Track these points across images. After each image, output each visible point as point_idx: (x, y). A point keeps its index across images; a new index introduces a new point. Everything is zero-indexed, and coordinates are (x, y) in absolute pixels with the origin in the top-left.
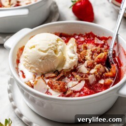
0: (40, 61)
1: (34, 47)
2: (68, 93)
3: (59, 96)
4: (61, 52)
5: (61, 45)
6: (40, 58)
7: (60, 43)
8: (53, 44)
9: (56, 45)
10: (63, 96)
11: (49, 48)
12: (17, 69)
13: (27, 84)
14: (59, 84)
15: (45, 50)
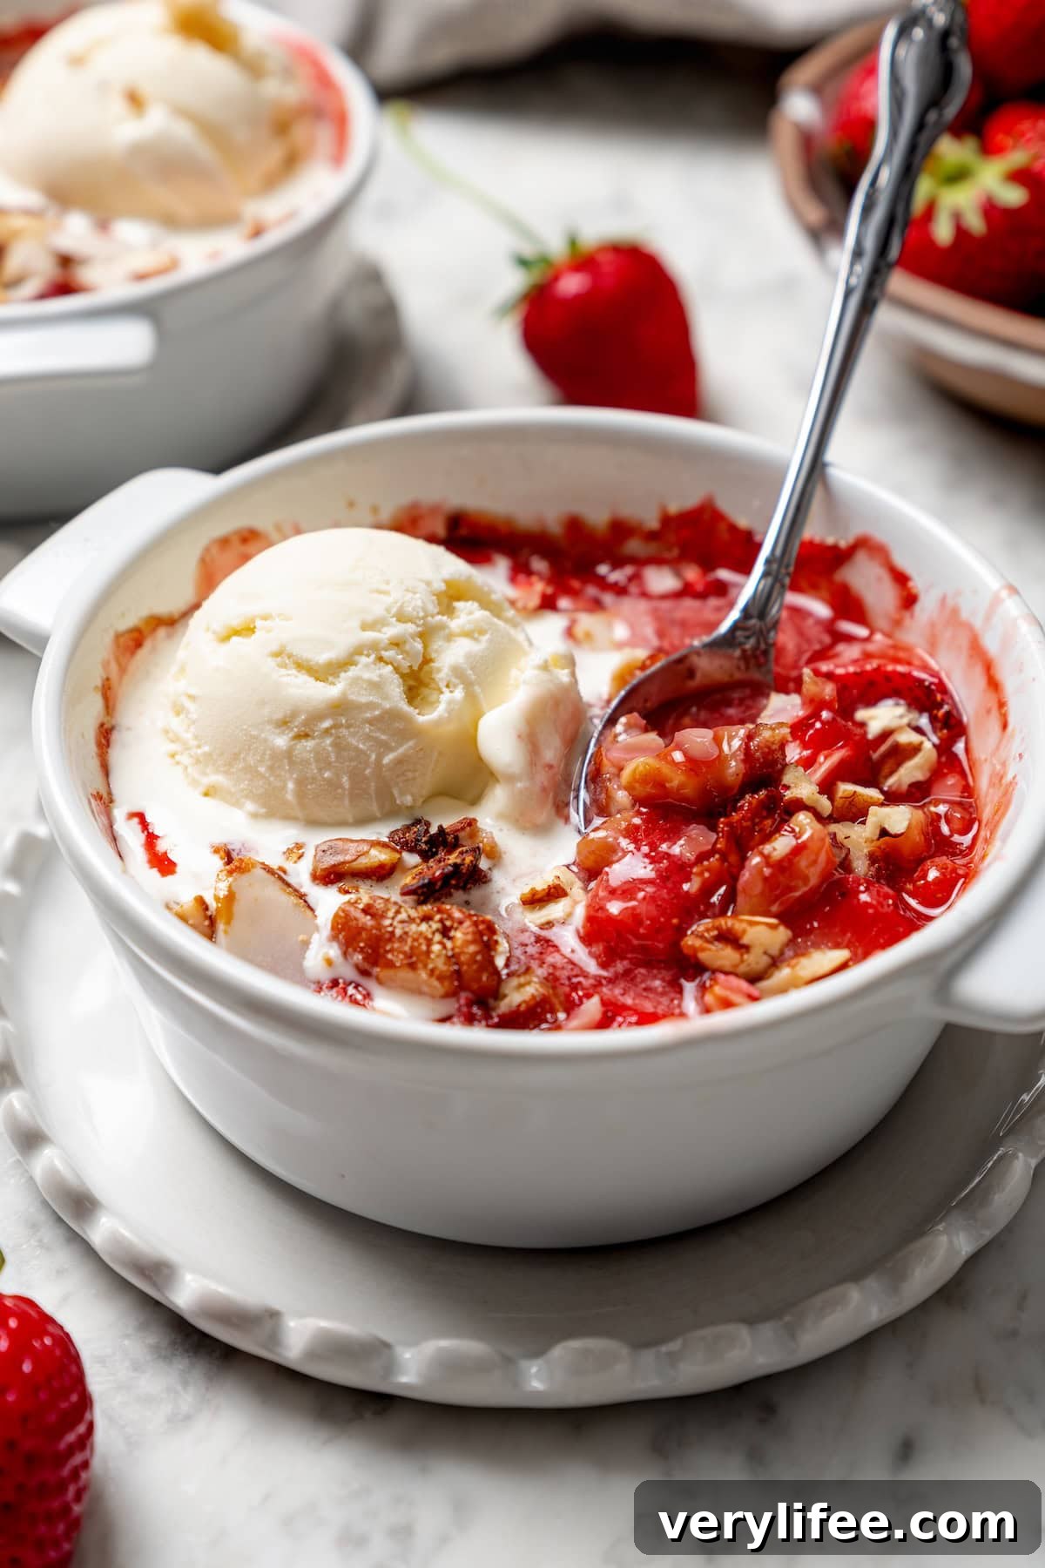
0: (281, 741)
1: (247, 630)
2: (517, 996)
3: (445, 1020)
4: (459, 694)
5: (468, 634)
6: (284, 724)
7: (468, 613)
8: (402, 617)
9: (426, 635)
10: (470, 1020)
11: (359, 651)
12: (104, 801)
13: (183, 918)
14: (445, 932)
15: (323, 657)
